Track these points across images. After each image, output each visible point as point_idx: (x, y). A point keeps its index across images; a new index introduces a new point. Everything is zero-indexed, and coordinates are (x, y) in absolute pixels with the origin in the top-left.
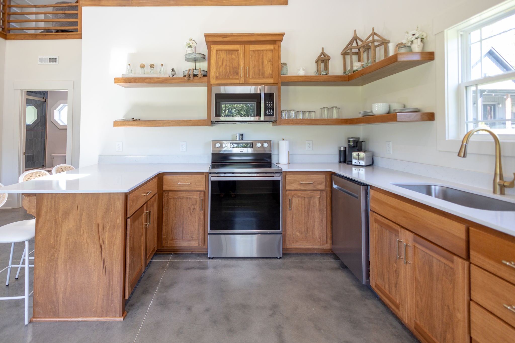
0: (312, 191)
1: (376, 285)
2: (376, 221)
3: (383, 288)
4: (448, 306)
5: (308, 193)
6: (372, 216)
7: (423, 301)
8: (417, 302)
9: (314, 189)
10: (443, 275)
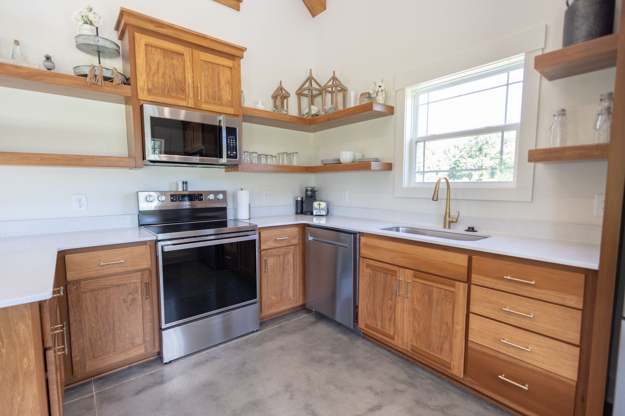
0: (287, 247)
1: (367, 326)
2: (368, 266)
3: (375, 326)
4: (447, 323)
5: (283, 249)
6: (363, 262)
7: (421, 325)
8: (414, 328)
9: (289, 244)
10: (443, 300)
